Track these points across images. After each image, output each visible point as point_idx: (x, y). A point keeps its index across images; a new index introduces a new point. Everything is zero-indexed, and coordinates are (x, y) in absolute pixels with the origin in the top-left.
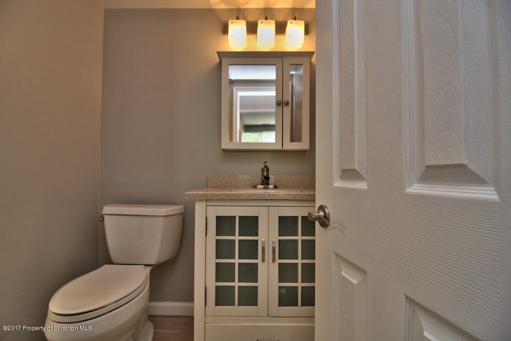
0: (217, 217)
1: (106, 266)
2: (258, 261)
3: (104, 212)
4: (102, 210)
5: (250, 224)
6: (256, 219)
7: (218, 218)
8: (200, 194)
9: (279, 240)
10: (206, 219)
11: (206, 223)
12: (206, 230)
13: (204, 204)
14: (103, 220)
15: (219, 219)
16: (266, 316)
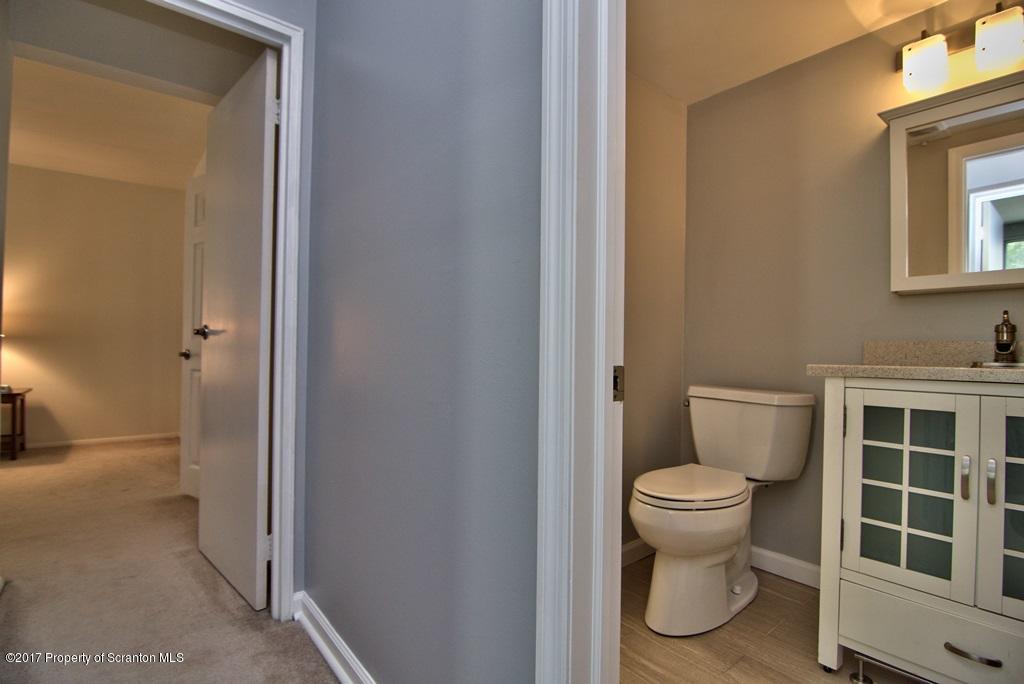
0: (865, 407)
1: (692, 465)
2: (956, 496)
3: (690, 393)
4: (686, 389)
5: (938, 426)
6: (950, 417)
7: (867, 409)
8: (832, 368)
9: (1007, 464)
10: (845, 408)
11: (845, 415)
12: (845, 427)
13: (840, 383)
14: (689, 405)
15: (869, 411)
16: (972, 604)
